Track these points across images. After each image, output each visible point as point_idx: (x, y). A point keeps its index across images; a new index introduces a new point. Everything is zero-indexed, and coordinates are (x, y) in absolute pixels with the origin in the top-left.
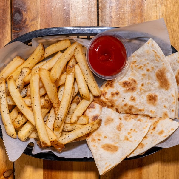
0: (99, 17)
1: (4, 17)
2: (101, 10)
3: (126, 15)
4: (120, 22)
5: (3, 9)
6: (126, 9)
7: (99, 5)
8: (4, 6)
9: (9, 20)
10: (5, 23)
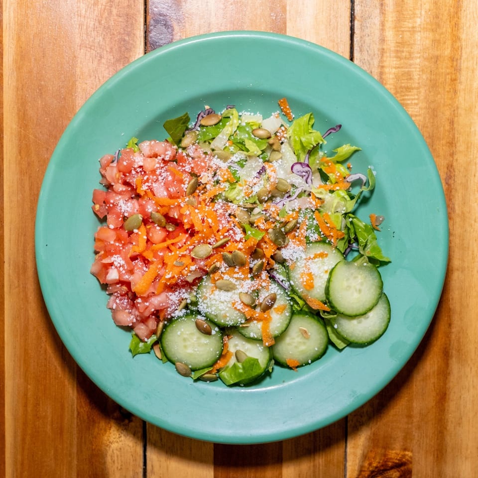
0: (355, 39)
1: (128, 35)
2: (360, 23)
3: (418, 36)
4: (403, 52)
5: (127, 15)
6: (418, 21)
7: (356, 11)
8: (129, 6)
9: (141, 41)
10: (131, 47)
